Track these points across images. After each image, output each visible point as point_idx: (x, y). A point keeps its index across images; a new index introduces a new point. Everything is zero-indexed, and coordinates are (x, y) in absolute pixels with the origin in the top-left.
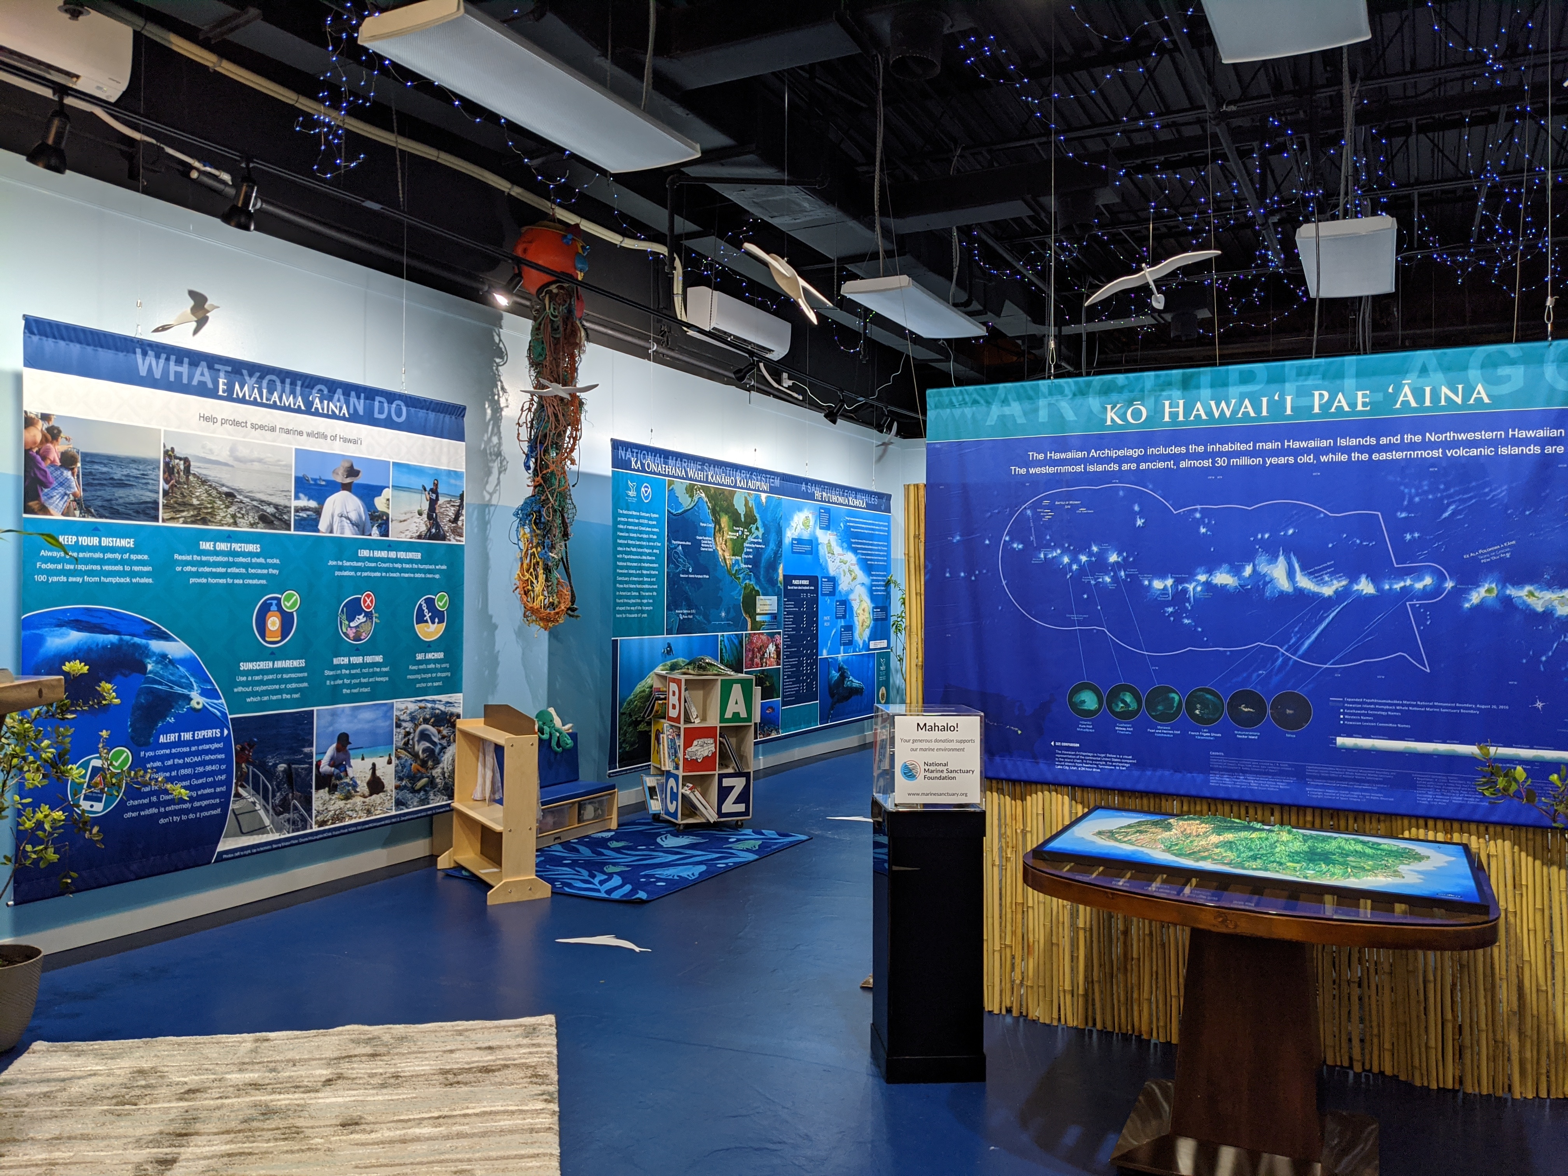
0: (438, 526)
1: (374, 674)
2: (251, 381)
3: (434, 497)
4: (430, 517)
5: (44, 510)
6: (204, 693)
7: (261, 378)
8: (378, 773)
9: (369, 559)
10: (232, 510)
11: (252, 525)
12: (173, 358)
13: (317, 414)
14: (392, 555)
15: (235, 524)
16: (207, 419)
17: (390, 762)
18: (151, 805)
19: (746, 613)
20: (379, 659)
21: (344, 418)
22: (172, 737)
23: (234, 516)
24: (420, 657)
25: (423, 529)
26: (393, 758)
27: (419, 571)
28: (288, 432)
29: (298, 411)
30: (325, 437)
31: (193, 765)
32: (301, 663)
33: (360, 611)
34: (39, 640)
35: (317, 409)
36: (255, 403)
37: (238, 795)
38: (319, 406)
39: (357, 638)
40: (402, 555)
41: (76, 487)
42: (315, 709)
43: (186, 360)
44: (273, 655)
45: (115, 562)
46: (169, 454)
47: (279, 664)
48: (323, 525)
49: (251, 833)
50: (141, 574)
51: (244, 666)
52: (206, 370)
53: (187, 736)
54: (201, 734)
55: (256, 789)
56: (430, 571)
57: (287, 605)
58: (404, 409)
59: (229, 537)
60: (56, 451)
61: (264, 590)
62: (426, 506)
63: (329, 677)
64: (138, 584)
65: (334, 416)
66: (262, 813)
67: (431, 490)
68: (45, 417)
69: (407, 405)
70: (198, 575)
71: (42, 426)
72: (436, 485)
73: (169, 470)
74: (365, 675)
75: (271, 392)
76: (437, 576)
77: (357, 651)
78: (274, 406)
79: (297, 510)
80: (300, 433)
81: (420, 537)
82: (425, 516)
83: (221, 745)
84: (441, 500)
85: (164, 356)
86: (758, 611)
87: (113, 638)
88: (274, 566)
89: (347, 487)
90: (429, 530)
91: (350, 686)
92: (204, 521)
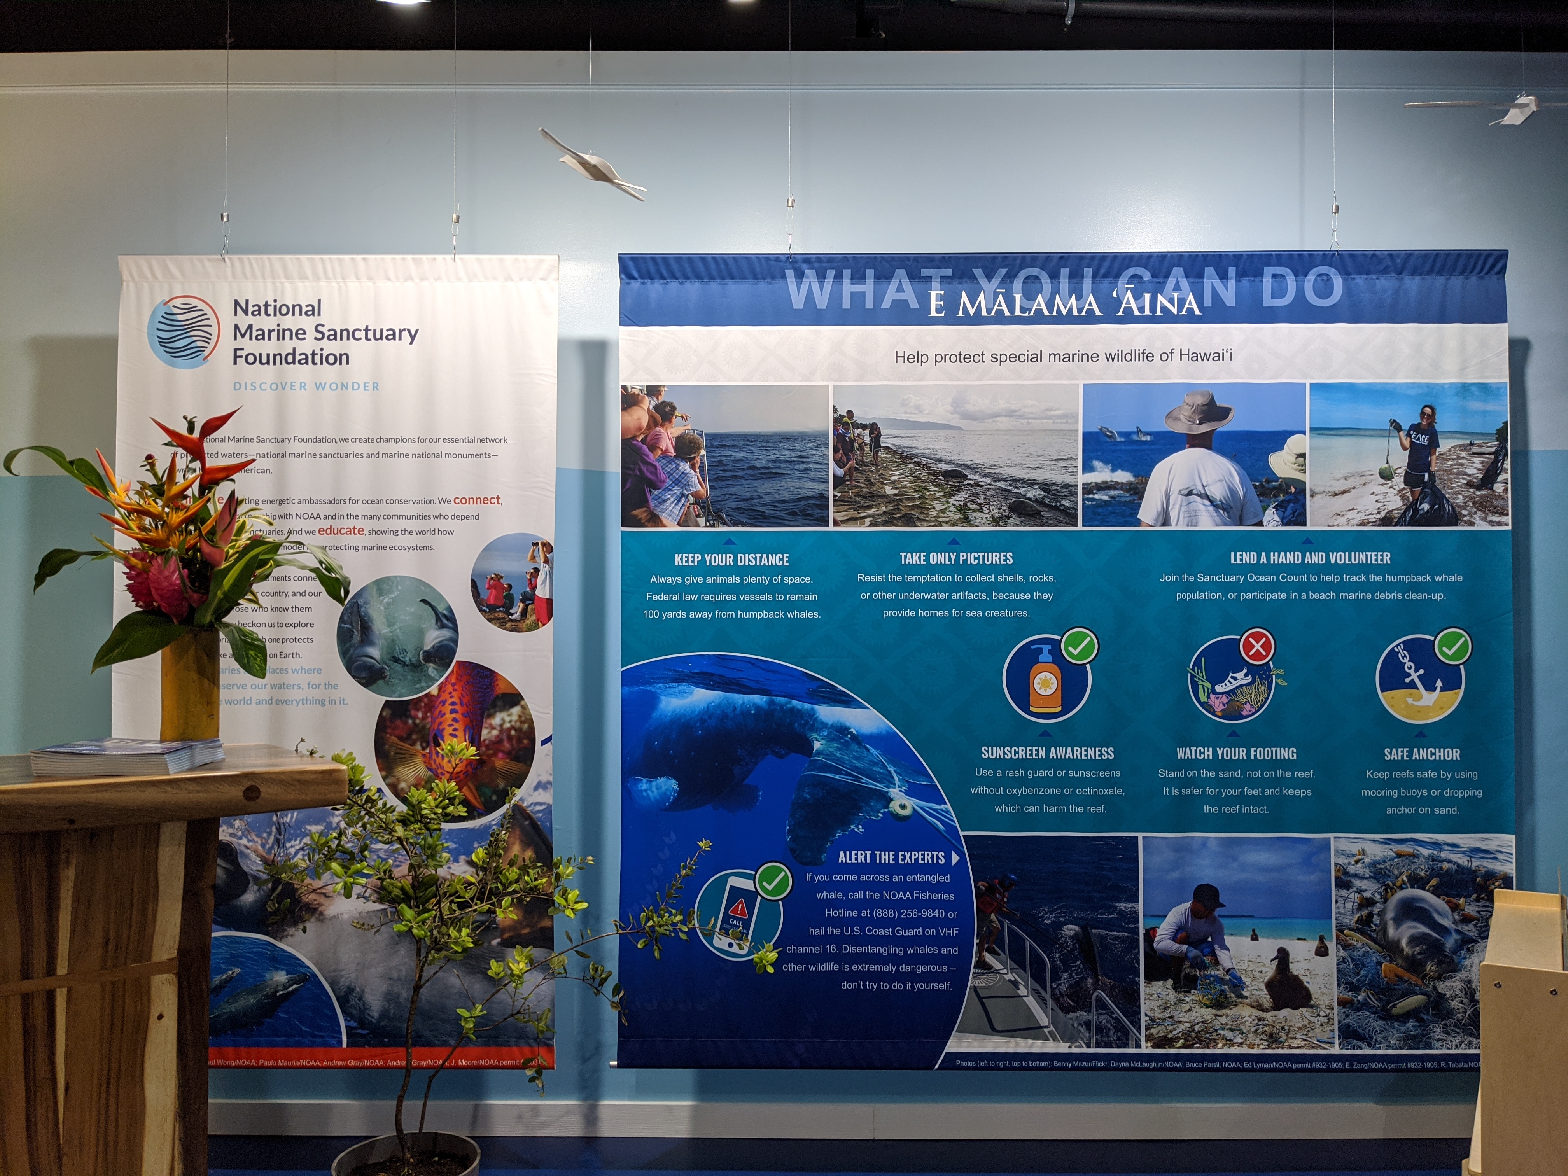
0: (1437, 497)
1: (1276, 782)
2: (989, 286)
3: (1424, 440)
4: (1411, 480)
5: (655, 520)
6: (912, 792)
7: (1010, 277)
8: (1296, 968)
9: (1257, 568)
10: (959, 499)
11: (996, 521)
12: (847, 273)
13: (1129, 318)
14: (1316, 558)
15: (966, 521)
16: (908, 359)
17: (1322, 951)
18: (825, 957)
20: (1288, 754)
21: (1190, 318)
22: (862, 856)
23: (962, 509)
24: (1393, 754)
25: (1395, 504)
26: (1332, 946)
27: (1385, 587)
28: (1069, 358)
29: (1090, 319)
30: (1149, 357)
31: (898, 905)
32: (1108, 753)
33: (1238, 664)
34: (652, 700)
35: (1129, 310)
36: (999, 319)
37: (982, 965)
38: (1133, 305)
39: (1232, 712)
40: (1340, 558)
41: (697, 484)
42: (1140, 835)
43: (870, 273)
44: (1046, 737)
45: (760, 589)
46: (844, 422)
47: (1060, 753)
48: (1148, 513)
49: (1011, 1032)
50: (801, 606)
51: (987, 753)
52: (907, 285)
53: (887, 857)
54: (910, 857)
55: (1018, 959)
56: (1416, 587)
57: (1072, 653)
58: (1338, 282)
59: (954, 543)
60: (668, 437)
61: (1021, 627)
62: (1400, 460)
63: (1167, 782)
64: (796, 619)
65: (1167, 317)
66: (1031, 1002)
67: (1415, 428)
68: (653, 391)
69: (1345, 272)
70: (897, 604)
71: (649, 403)
72: (1432, 417)
73: (844, 446)
74: (1254, 783)
75: (1029, 296)
76: (1439, 597)
77: (1234, 738)
78: (1039, 319)
79: (1089, 489)
80: (1094, 357)
81: (1387, 520)
82: (1399, 481)
83: (946, 879)
84: (1445, 445)
85: (831, 273)
87: (759, 699)
88: (1043, 587)
90: (1412, 506)
91: (1217, 801)
92: (909, 520)
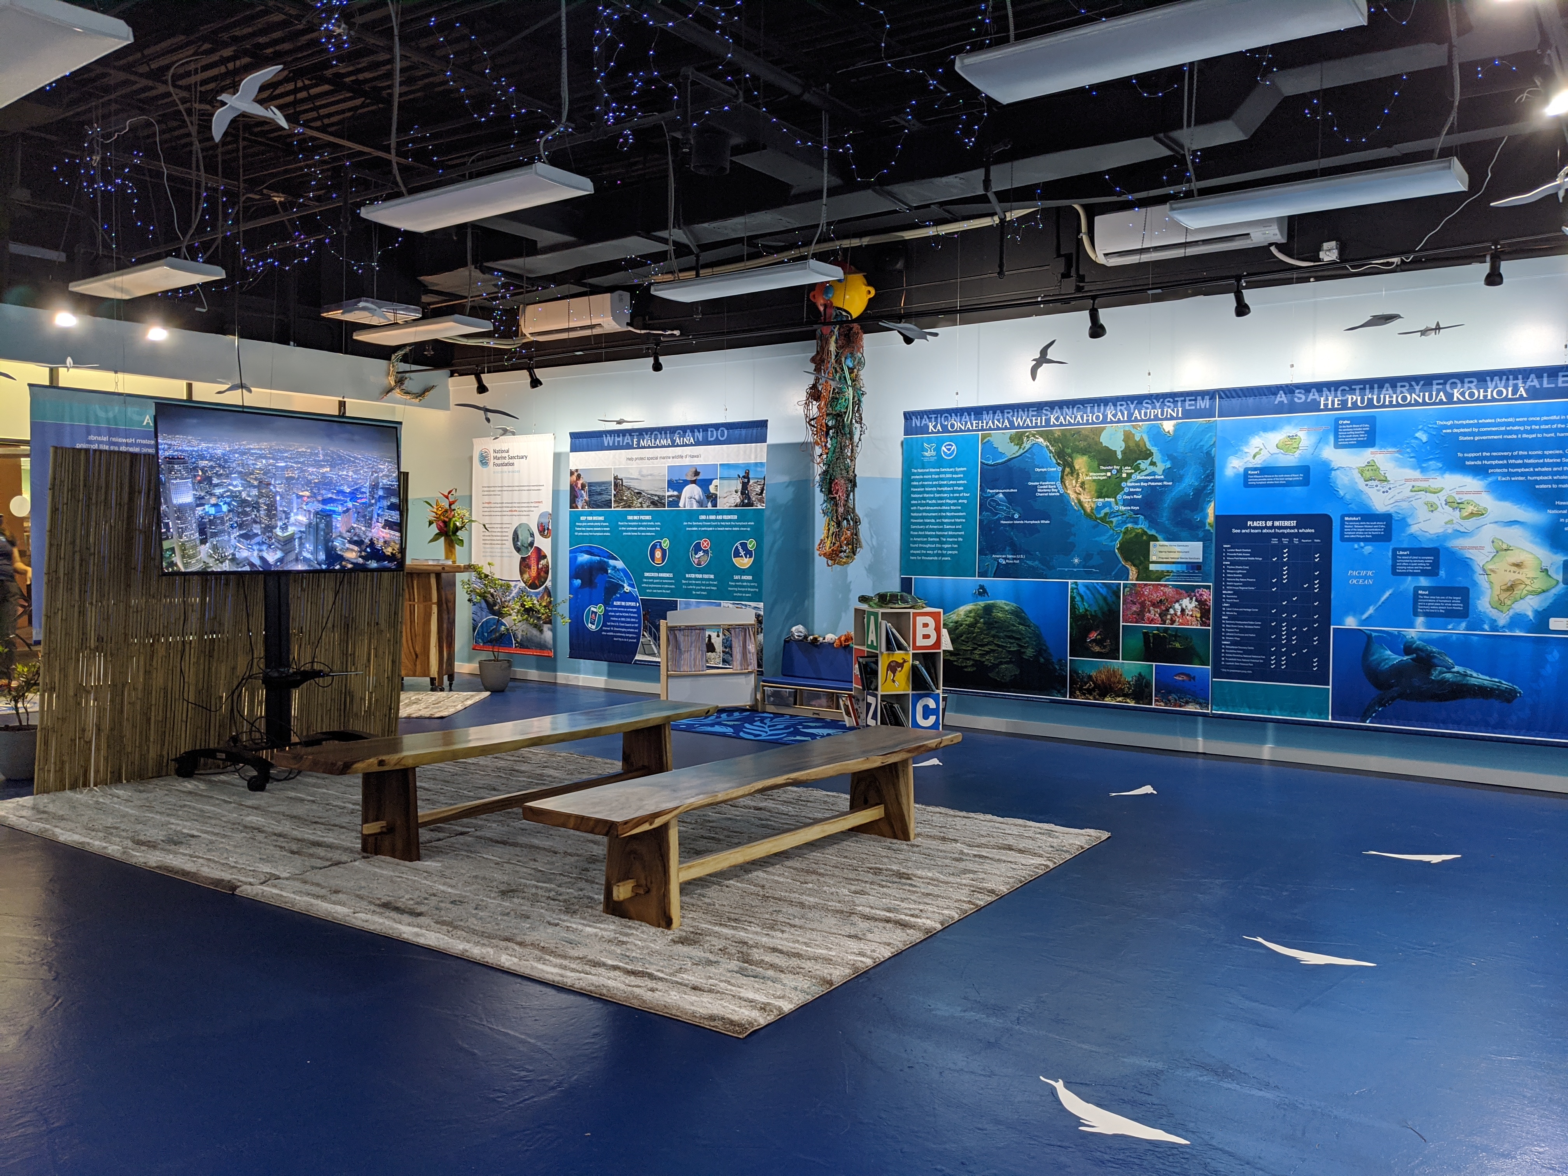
0: (749, 499)
1: (709, 585)
2: (647, 437)
3: (746, 480)
4: (742, 493)
5: (577, 507)
6: (630, 585)
7: (651, 435)
8: (713, 641)
9: (706, 520)
10: (640, 500)
11: (648, 507)
12: (616, 435)
13: (678, 446)
14: (720, 517)
15: (642, 507)
16: (629, 459)
17: (718, 636)
18: (610, 631)
19: (1126, 560)
20: (712, 576)
21: (692, 445)
22: (618, 603)
23: (641, 503)
24: (736, 577)
25: (738, 501)
26: (721, 634)
27: (735, 526)
28: (664, 458)
29: (669, 446)
30: (682, 457)
31: (626, 617)
32: (671, 575)
33: (701, 549)
34: (576, 558)
35: (677, 443)
36: (649, 447)
37: (643, 635)
38: (679, 441)
39: (699, 564)
40: (725, 517)
41: (586, 497)
42: (679, 600)
43: (621, 435)
45: (598, 527)
46: (616, 478)
48: (681, 504)
49: (648, 655)
50: (606, 531)
51: (645, 574)
52: (630, 438)
53: (623, 604)
54: (628, 604)
55: (650, 634)
56: (743, 526)
57: (664, 545)
58: (726, 432)
59: (639, 513)
60: (580, 483)
62: (740, 487)
63: (684, 584)
64: (605, 535)
65: (687, 445)
66: (653, 646)
67: (744, 477)
68: (577, 470)
69: (727, 429)
70: (626, 531)
71: (576, 474)
72: (748, 474)
73: (616, 485)
74: (703, 585)
75: (655, 440)
76: (749, 529)
77: (699, 571)
78: (657, 447)
79: (669, 497)
80: (670, 458)
81: (736, 506)
82: (739, 493)
83: (635, 610)
84: (751, 482)
85: (613, 436)
86: (1153, 558)
87: (598, 558)
88: (658, 526)
89: (694, 482)
90: (742, 501)
91: (696, 590)
92: (630, 507)
